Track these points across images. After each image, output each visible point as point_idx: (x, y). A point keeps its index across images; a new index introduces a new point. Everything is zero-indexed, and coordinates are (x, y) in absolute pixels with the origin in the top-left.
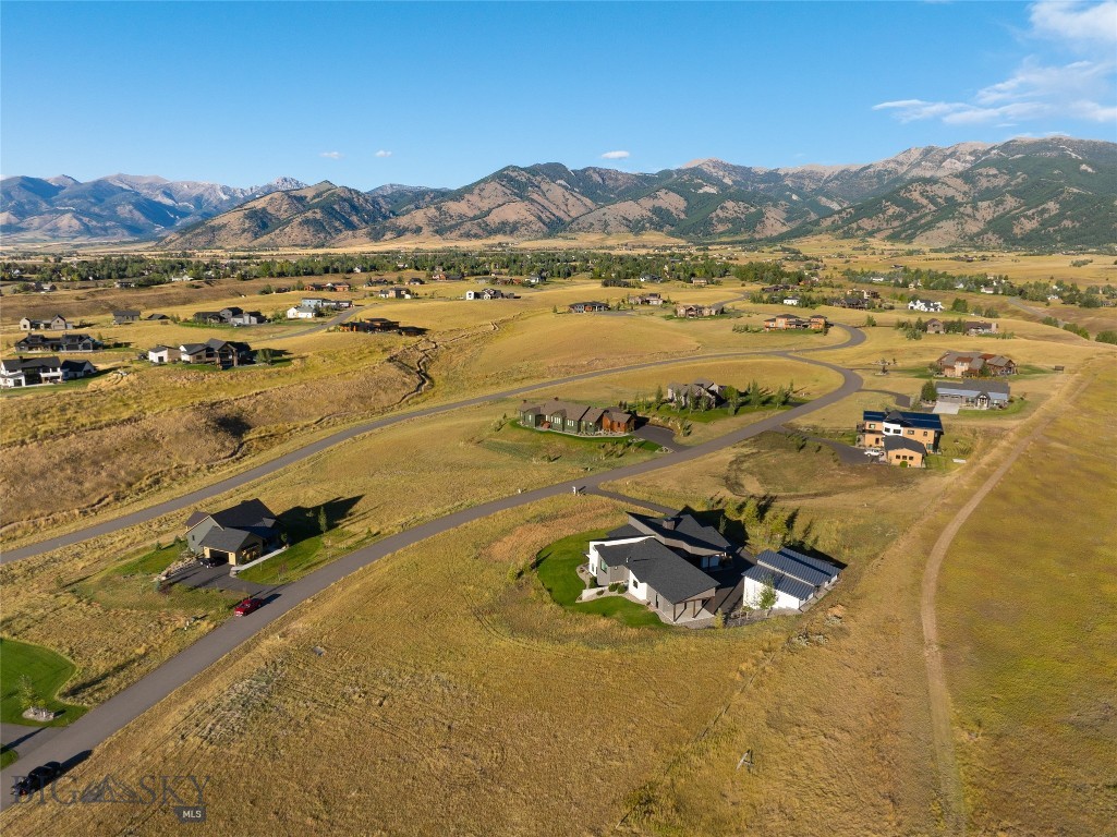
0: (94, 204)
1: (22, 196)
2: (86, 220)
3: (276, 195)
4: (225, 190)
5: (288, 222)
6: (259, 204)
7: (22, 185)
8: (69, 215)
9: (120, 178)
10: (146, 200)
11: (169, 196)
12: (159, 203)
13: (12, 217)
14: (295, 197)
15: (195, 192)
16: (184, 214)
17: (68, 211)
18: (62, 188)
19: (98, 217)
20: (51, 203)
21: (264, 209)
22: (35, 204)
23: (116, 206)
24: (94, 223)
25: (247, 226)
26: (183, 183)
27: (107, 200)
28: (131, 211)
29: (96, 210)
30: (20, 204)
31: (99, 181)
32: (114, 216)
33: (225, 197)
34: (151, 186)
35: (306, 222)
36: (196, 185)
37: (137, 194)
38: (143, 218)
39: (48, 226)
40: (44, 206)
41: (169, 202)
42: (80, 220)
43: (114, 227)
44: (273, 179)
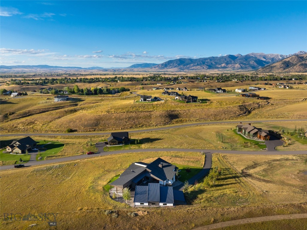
0: (244, 61)
1: (228, 60)
2: (242, 65)
3: (293, 57)
4: (281, 56)
5: (296, 64)
6: (287, 60)
7: (229, 57)
8: (238, 64)
9: (252, 54)
10: (258, 59)
11: (264, 58)
12: (262, 60)
13: (225, 65)
14: (300, 57)
15: (272, 57)
16: (267, 63)
17: (238, 63)
18: (238, 57)
19: (245, 64)
20: (234, 61)
21: (289, 61)
22: (231, 61)
23: (250, 61)
24: (244, 66)
25: (282, 66)
26: (269, 54)
27: (248, 60)
28: (253, 63)
29: (245, 62)
30: (228, 62)
31: (247, 55)
32: (249, 64)
33: (281, 58)
34: (260, 56)
35: (302, 65)
36: (273, 55)
37: (256, 58)
38: (256, 64)
39: (233, 67)
40: (233, 62)
41: (264, 60)
42: (240, 65)
43: (248, 67)
44: (297, 52)
